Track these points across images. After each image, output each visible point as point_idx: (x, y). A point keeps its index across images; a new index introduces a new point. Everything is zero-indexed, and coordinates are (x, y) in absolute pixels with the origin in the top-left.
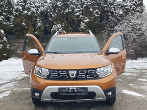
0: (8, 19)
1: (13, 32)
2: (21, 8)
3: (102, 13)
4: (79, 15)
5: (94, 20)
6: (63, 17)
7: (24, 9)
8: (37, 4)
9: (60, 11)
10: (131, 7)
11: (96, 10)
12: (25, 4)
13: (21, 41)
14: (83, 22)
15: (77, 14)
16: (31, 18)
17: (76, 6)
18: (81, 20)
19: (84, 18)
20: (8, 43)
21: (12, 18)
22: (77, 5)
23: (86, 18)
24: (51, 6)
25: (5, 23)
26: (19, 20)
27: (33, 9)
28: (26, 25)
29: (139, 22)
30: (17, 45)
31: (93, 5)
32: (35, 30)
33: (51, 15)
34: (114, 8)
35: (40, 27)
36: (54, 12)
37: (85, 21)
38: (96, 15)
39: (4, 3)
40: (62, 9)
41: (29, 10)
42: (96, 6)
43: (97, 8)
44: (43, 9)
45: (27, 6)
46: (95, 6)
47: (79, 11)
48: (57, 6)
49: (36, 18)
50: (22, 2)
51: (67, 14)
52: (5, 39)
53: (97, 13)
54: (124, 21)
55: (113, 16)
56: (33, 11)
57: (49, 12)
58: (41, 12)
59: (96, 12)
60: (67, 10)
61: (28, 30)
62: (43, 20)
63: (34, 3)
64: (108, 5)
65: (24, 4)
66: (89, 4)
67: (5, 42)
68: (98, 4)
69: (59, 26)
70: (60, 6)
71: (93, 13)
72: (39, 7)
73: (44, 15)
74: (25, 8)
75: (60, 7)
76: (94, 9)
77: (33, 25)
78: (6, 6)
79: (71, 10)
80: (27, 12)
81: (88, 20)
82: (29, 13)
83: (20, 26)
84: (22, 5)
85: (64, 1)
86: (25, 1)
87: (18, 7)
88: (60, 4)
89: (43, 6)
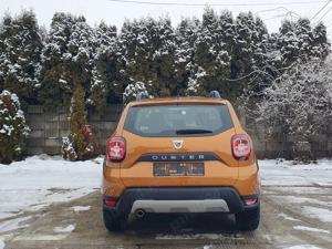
0: (30, 71)
1: (40, 99)
2: (57, 47)
3: (237, 58)
4: (185, 63)
5: (219, 73)
6: (151, 67)
7: (64, 49)
8: (94, 40)
9: (142, 54)
10: (300, 44)
11: (223, 52)
12: (68, 39)
13: (56, 119)
14: (194, 78)
15: (181, 60)
16: (79, 69)
17: (179, 43)
18: (189, 74)
19: (196, 70)
20: (27, 123)
21: (39, 68)
22: (181, 41)
23: (200, 68)
24: (124, 43)
25: (21, 80)
26: (53, 72)
27: (83, 50)
28: (68, 84)
29: (320, 77)
30: (47, 127)
31: (216, 40)
32: (87, 96)
33: (124, 62)
34: (261, 47)
35: (97, 88)
36: (130, 56)
37: (198, 75)
38: (222, 62)
39: (23, 36)
40: (148, 50)
41: (74, 50)
42: (222, 44)
43: (224, 48)
44: (107, 48)
45: (72, 42)
46: (219, 42)
47: (186, 54)
48: (136, 42)
49: (90, 67)
50: (60, 34)
51: (159, 60)
52: (20, 114)
54: (284, 75)
55: (261, 66)
56: (84, 54)
57: (120, 56)
58: (102, 55)
59: (223, 56)
60: (158, 52)
61: (71, 94)
62: (105, 72)
63: (87, 36)
64: (249, 41)
65: (64, 39)
66: (208, 40)
67: (19, 120)
68: (226, 39)
69: (140, 85)
70: (143, 42)
71: (215, 57)
72: (97, 45)
73: (109, 63)
74: (67, 48)
75: (142, 45)
76: (218, 49)
77: (83, 84)
78: (26, 43)
79: (167, 52)
80: (70, 55)
81: (204, 73)
82: (75, 58)
83: (54, 86)
84: (60, 40)
85: (153, 32)
86: (67, 32)
87: (52, 44)
88: (144, 39)
89: (106, 44)
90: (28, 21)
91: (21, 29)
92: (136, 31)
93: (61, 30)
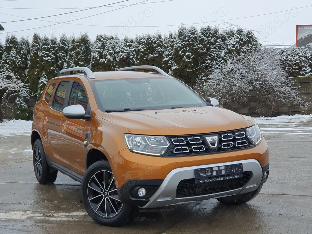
2: (97, 55)
4: (168, 61)
7: (101, 57)
9: (142, 57)
10: (233, 46)
11: (187, 53)
12: (104, 50)
15: (166, 59)
22: (168, 47)
23: (175, 64)
24: (135, 50)
27: (109, 57)
31: (185, 46)
33: (134, 62)
36: (137, 58)
38: (186, 60)
39: (81, 49)
40: (146, 54)
42: (188, 48)
43: (189, 51)
44: (123, 55)
45: (105, 52)
47: (168, 55)
48: (139, 50)
50: (99, 48)
51: (153, 59)
53: (188, 57)
56: (109, 59)
57: (132, 58)
58: (120, 59)
60: (151, 56)
63: (113, 48)
65: (101, 50)
66: (179, 46)
68: (190, 45)
70: (142, 50)
71: (182, 57)
74: (103, 55)
75: (142, 52)
76: (185, 52)
78: (83, 53)
79: (157, 55)
80: (104, 60)
81: (176, 67)
84: (99, 51)
85: (149, 43)
86: (103, 46)
87: (95, 54)
88: (143, 48)
89: (123, 52)
90: (84, 40)
91: (80, 45)
92: (140, 43)
93: (100, 45)
